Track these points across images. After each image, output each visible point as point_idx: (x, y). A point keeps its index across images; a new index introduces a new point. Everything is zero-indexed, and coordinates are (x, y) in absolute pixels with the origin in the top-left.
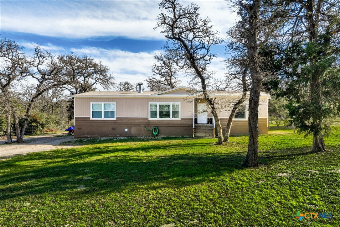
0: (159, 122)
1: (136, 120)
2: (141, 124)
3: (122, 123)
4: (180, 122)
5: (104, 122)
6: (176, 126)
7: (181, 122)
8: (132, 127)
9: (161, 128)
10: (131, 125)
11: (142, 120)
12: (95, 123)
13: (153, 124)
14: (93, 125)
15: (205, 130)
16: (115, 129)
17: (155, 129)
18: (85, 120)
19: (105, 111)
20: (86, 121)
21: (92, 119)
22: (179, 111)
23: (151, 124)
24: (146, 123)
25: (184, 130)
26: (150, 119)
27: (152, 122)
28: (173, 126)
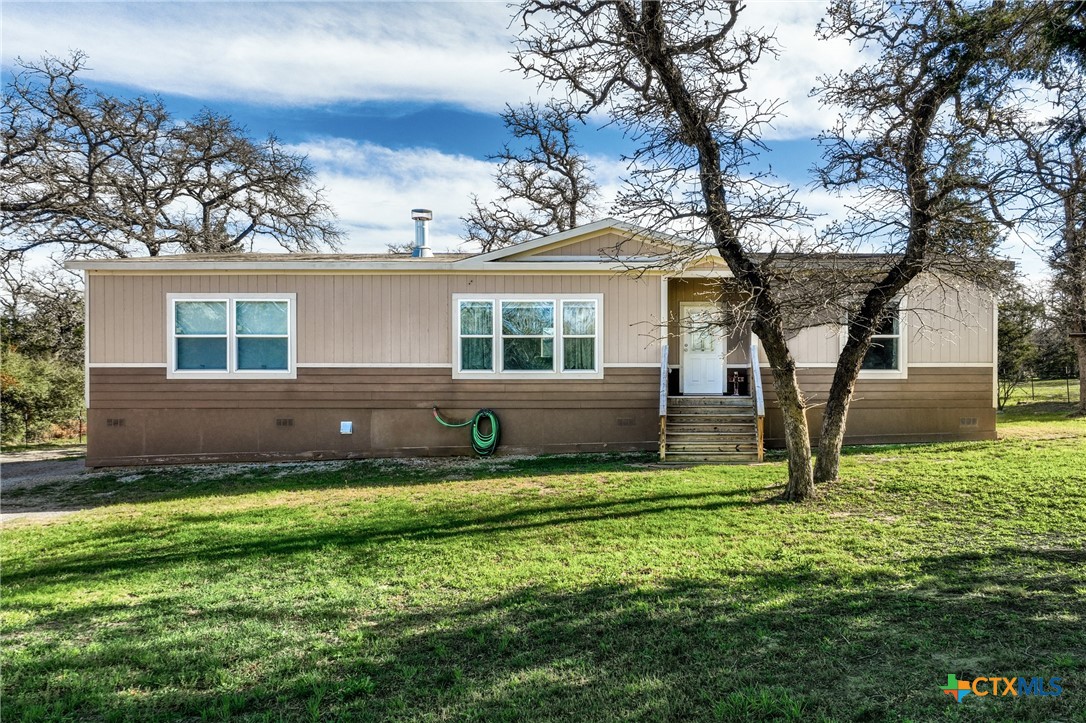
0: (502, 388)
1: (392, 380)
2: (417, 397)
3: (326, 396)
4: (598, 388)
5: (234, 388)
6: (584, 405)
7: (606, 388)
8: (375, 413)
9: (512, 418)
10: (367, 406)
11: (423, 380)
12: (190, 396)
13: (476, 397)
14: (181, 405)
15: (715, 425)
16: (287, 423)
17: (483, 421)
18: (141, 380)
19: (239, 339)
20: (146, 387)
21: (174, 373)
22: (596, 336)
23: (461, 396)
24: (443, 394)
25: (620, 423)
26: (459, 374)
27: (468, 387)
28: (570, 405)
